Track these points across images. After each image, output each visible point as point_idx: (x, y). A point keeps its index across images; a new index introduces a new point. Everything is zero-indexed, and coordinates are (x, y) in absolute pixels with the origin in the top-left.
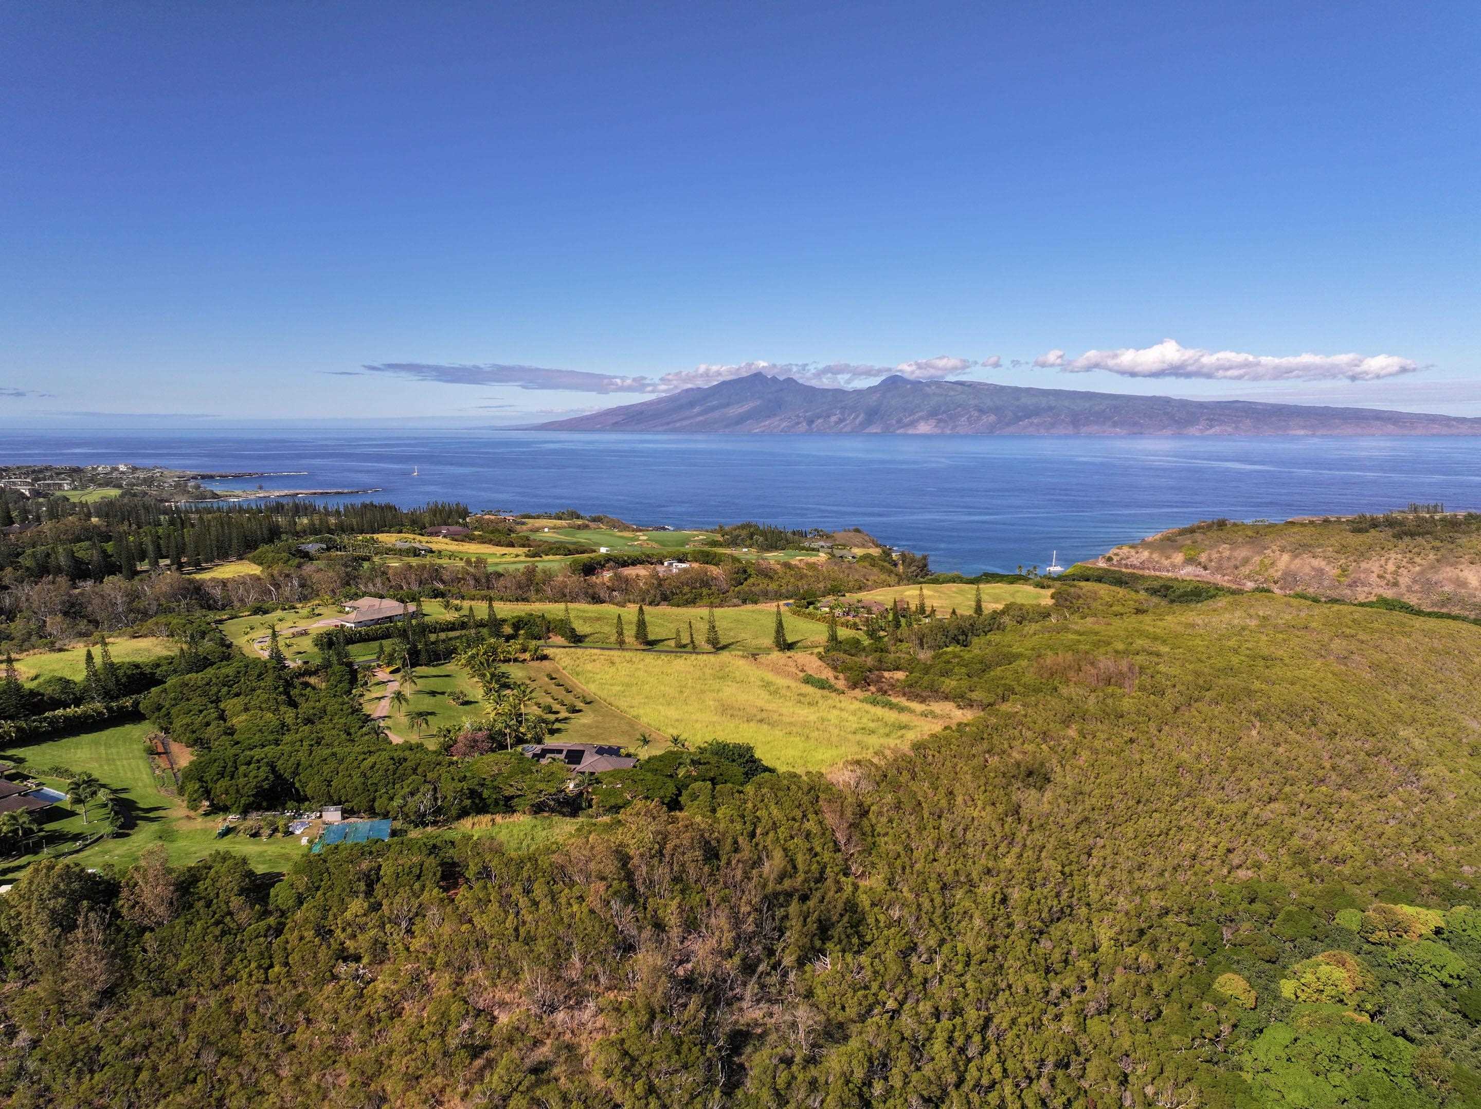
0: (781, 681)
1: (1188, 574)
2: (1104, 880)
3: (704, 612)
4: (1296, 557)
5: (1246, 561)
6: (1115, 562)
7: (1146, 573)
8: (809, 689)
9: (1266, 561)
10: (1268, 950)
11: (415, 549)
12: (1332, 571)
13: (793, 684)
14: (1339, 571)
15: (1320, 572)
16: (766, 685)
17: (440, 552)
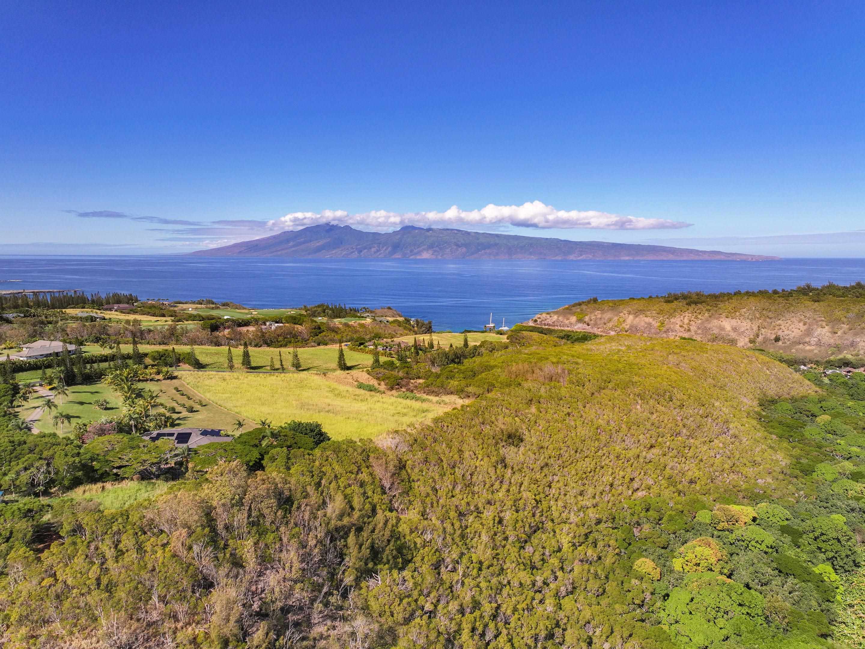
0: (342, 388)
1: (579, 328)
2: (560, 503)
3: (291, 350)
4: (636, 317)
5: (610, 320)
6: (538, 322)
7: (556, 328)
8: (362, 392)
9: (621, 320)
10: (662, 540)
11: (92, 317)
12: (656, 324)
13: (350, 389)
14: (659, 324)
15: (650, 324)
16: (332, 390)
17: (110, 319)
